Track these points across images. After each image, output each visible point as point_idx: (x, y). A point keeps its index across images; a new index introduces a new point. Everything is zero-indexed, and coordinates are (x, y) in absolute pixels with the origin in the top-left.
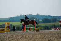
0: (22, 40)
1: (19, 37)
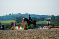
0: (11, 38)
1: (8, 35)
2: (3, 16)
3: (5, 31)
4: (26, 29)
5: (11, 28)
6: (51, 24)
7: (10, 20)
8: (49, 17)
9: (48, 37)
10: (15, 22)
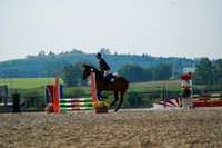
0: (47, 143)
1: (35, 133)
2: (15, 63)
3: (24, 118)
4: (102, 110)
5: (44, 106)
6: (196, 92)
7: (43, 76)
8: (188, 66)
9: (184, 141)
10: (61, 82)
